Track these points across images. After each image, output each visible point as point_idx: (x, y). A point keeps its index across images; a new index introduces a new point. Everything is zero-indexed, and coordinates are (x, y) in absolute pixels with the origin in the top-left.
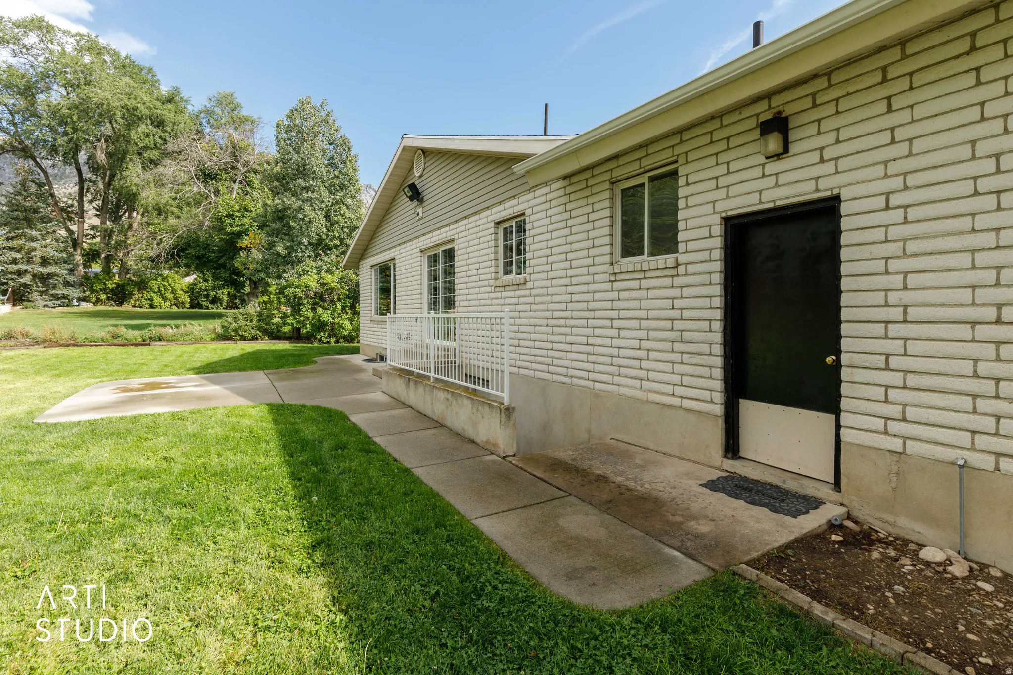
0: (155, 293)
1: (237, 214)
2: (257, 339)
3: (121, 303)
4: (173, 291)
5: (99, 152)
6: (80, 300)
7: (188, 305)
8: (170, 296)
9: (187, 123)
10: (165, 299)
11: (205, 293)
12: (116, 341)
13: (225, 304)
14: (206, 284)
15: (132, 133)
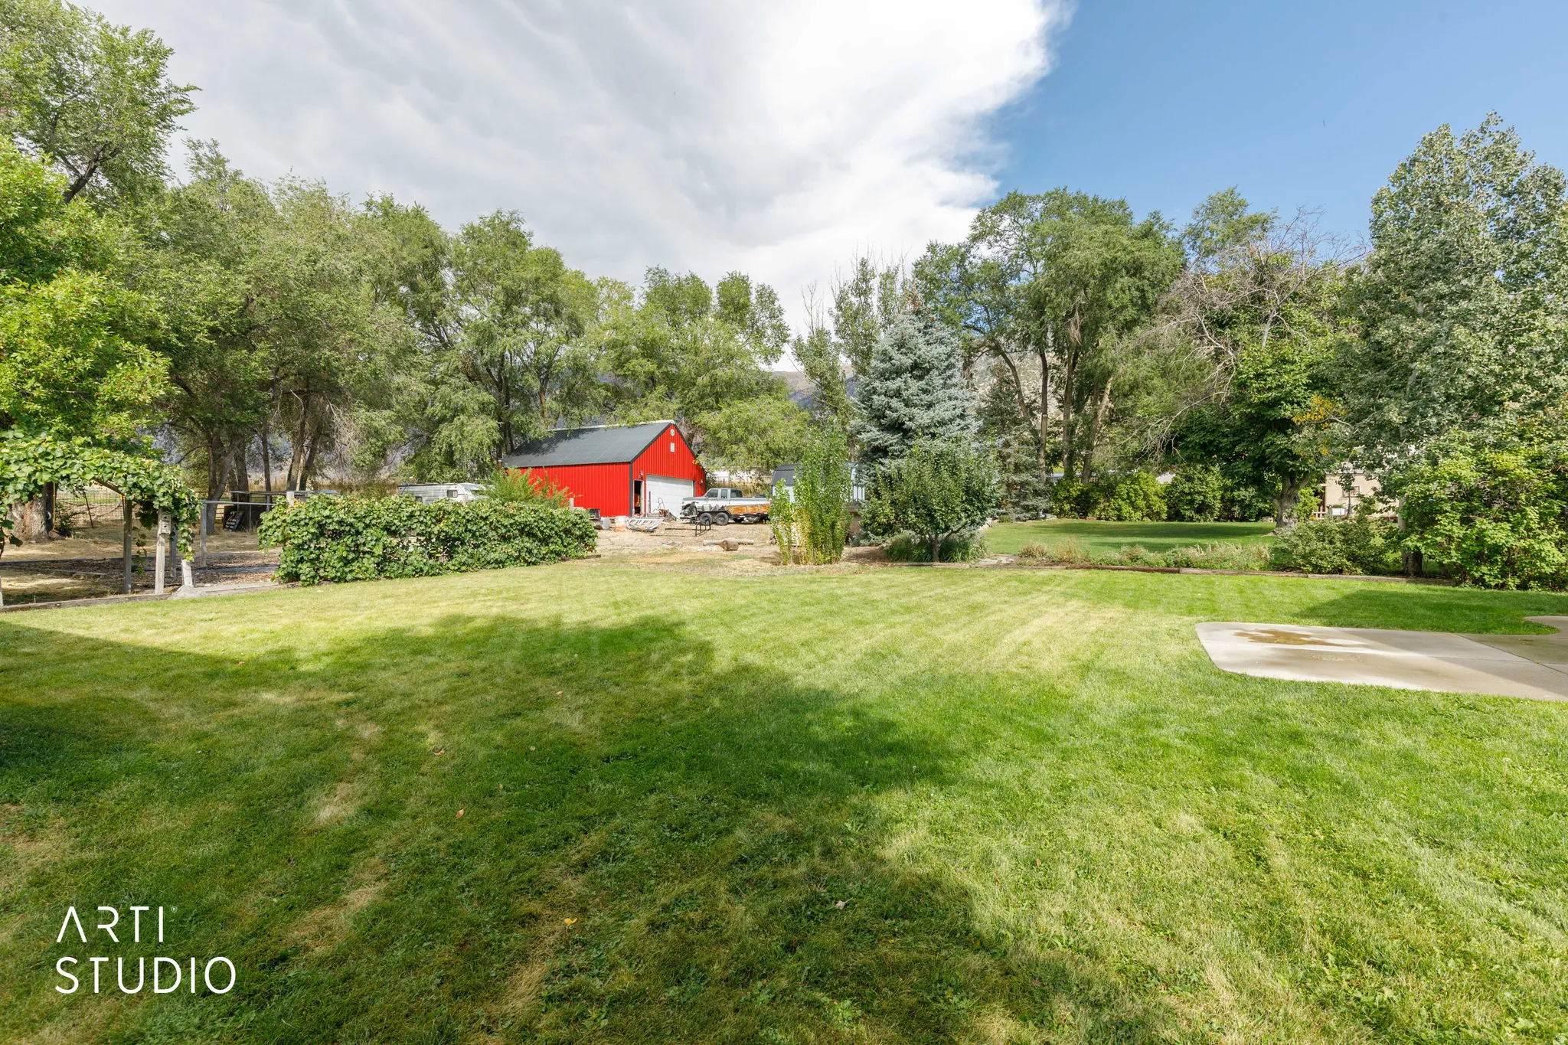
0: (1123, 500)
1: (1270, 371)
2: (1341, 572)
3: (1085, 515)
4: (1146, 497)
5: (1073, 328)
6: (1046, 511)
7: (1164, 516)
8: (1141, 503)
9: (1171, 257)
10: (1136, 508)
11: (1189, 498)
12: (1135, 564)
13: (1217, 513)
14: (1190, 485)
15: (1109, 293)
